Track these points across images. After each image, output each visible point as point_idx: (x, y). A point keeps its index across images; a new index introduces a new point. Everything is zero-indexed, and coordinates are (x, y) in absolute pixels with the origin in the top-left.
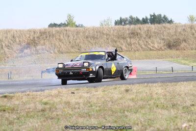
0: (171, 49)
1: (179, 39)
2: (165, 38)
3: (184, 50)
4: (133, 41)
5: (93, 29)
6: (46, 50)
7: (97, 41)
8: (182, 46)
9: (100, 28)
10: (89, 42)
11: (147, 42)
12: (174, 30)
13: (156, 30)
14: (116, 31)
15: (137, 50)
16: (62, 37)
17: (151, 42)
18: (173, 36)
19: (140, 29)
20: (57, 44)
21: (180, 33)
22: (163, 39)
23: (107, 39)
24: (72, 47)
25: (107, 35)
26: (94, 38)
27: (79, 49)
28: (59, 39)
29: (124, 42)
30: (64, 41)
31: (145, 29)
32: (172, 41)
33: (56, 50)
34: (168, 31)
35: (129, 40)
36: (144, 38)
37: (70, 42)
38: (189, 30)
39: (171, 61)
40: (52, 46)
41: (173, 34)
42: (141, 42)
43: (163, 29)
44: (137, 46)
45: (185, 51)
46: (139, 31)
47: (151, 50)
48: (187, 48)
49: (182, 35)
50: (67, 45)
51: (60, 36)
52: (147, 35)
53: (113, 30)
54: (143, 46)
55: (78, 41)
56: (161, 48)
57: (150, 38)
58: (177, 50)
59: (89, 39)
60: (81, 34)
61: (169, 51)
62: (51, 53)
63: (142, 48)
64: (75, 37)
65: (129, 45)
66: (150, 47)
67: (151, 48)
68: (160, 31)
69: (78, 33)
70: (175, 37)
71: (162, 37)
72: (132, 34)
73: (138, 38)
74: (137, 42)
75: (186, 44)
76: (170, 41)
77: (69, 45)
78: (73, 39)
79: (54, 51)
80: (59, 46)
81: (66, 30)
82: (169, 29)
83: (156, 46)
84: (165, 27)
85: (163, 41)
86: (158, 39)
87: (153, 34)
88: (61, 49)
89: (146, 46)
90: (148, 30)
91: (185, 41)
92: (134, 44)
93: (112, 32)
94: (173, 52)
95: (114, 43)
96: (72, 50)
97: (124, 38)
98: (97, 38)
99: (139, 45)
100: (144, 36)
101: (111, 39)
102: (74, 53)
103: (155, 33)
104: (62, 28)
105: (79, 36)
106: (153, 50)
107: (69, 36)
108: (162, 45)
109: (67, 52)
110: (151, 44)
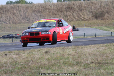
0: (97, 19)
1: (103, 11)
2: (93, 11)
3: (107, 19)
4: (69, 13)
5: (39, 5)
6: (3, 21)
7: (41, 14)
8: (105, 16)
9: (44, 4)
10: (36, 15)
11: (79, 14)
12: (99, 5)
13: (86, 5)
14: (56, 7)
15: (72, 21)
16: (15, 11)
17: (82, 14)
18: (98, 9)
19: (74, 5)
20: (11, 17)
21: (104, 7)
22: (91, 12)
23: (49, 12)
24: (23, 19)
25: (49, 9)
26: (39, 11)
27: (28, 21)
28: (13, 13)
29: (62, 14)
30: (17, 15)
31: (78, 4)
32: (98, 13)
33: (11, 21)
34: (95, 6)
35: (65, 13)
36: (77, 11)
37: (21, 15)
38: (110, 4)
39: (97, 28)
40: (8, 19)
41: (99, 8)
42: (74, 14)
43: (91, 4)
44: (72, 17)
45: (108, 21)
46: (73, 6)
47: (82, 20)
48: (109, 18)
49: (106, 8)
50: (19, 17)
51: (13, 11)
52: (79, 9)
53: (54, 6)
54: (77, 17)
55: (27, 14)
56: (90, 19)
57: (81, 11)
58: (102, 20)
59: (36, 13)
60: (30, 9)
61: (95, 21)
62: (7, 24)
63: (75, 18)
64: (25, 11)
65: (65, 16)
66: (81, 18)
67: (83, 18)
68: (89, 6)
69: (27, 8)
70: (100, 10)
71: (91, 10)
72: (68, 8)
73: (72, 11)
74: (71, 14)
75: (108, 15)
76: (96, 13)
77: (20, 17)
78: (24, 13)
79: (9, 22)
80: (13, 18)
81: (18, 6)
82: (96, 4)
83: (86, 17)
84: (92, 3)
85: (91, 14)
86: (87, 12)
87: (83, 8)
88: (14, 21)
89: (78, 17)
90: (80, 5)
91: (108, 13)
92: (69, 16)
93: (53, 7)
94: (99, 21)
95: (55, 16)
96: (23, 21)
97: (62, 12)
98: (41, 12)
99: (73, 16)
100: (77, 10)
101: (52, 12)
102: (24, 23)
103: (85, 7)
104: (15, 4)
105: (28, 10)
106: (84, 20)
107: (20, 11)
108: (90, 16)
109: (19, 23)
110: (83, 16)
